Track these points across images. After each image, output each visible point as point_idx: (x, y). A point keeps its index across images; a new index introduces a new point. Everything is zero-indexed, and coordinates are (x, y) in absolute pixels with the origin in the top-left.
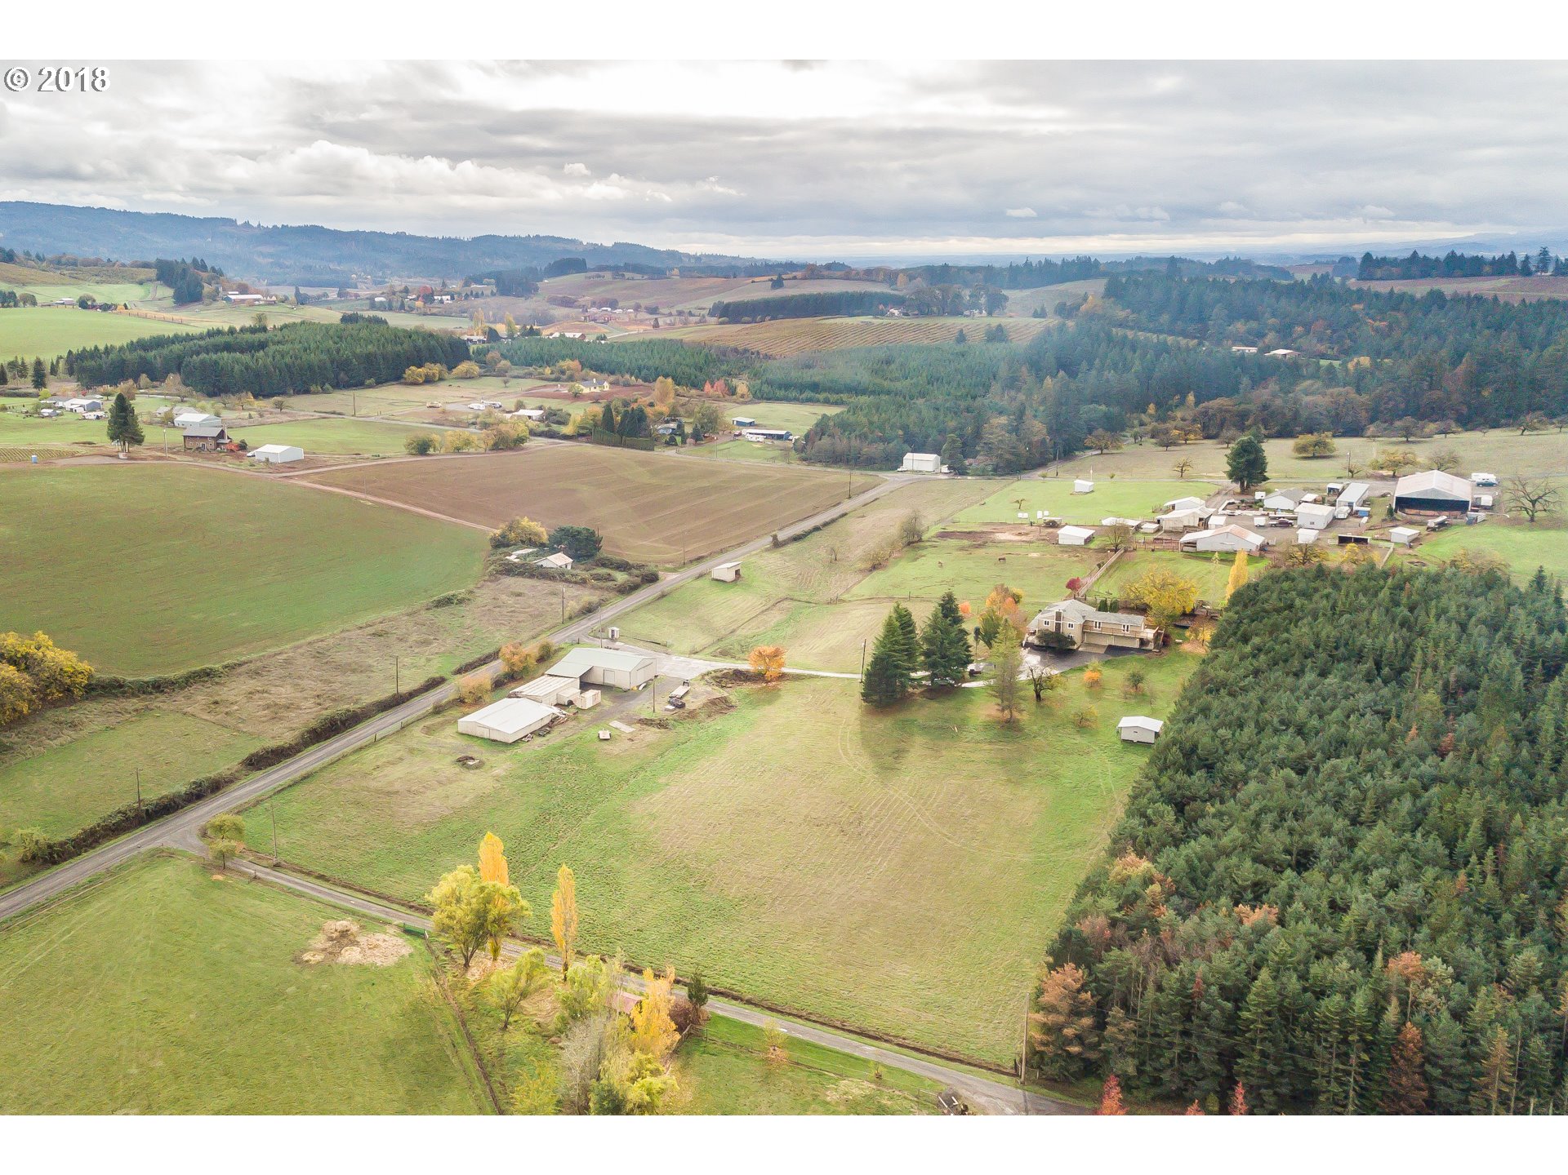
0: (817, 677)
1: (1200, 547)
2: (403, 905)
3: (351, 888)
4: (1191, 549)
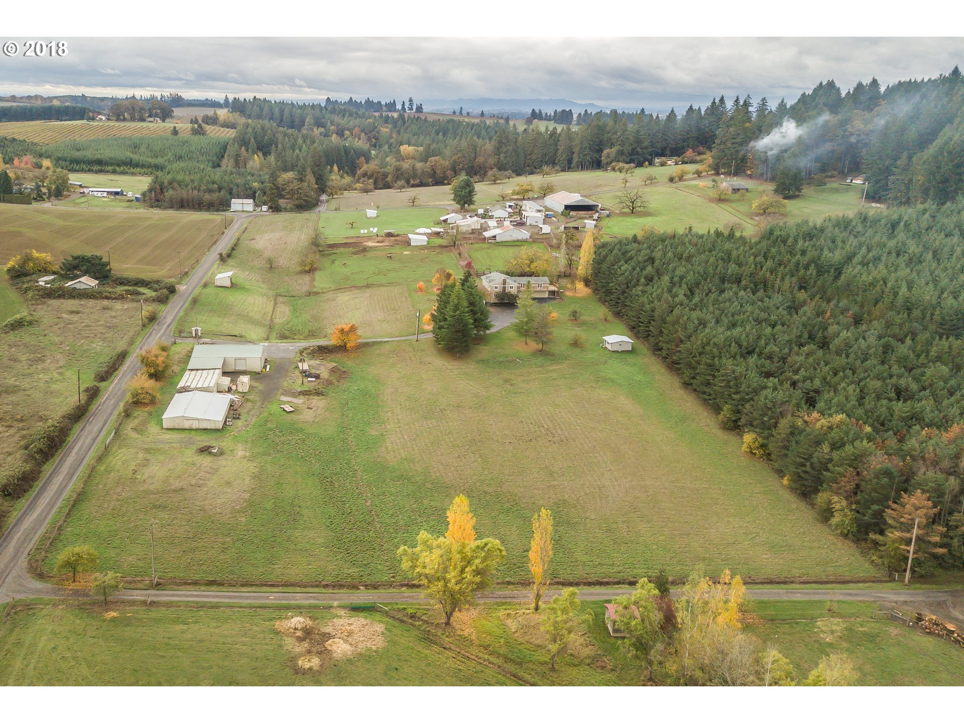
0: (381, 342)
1: (498, 239)
2: (317, 586)
3: (252, 585)
4: (493, 241)
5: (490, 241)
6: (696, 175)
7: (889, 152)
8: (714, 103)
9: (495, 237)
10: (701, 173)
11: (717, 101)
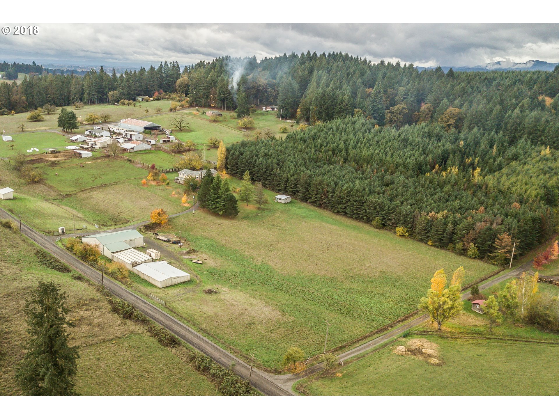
1: (135, 150)
3: (355, 343)
4: (132, 151)
5: (130, 151)
6: (181, 107)
7: (290, 95)
8: (161, 65)
9: (133, 148)
10: (184, 105)
11: (163, 64)
